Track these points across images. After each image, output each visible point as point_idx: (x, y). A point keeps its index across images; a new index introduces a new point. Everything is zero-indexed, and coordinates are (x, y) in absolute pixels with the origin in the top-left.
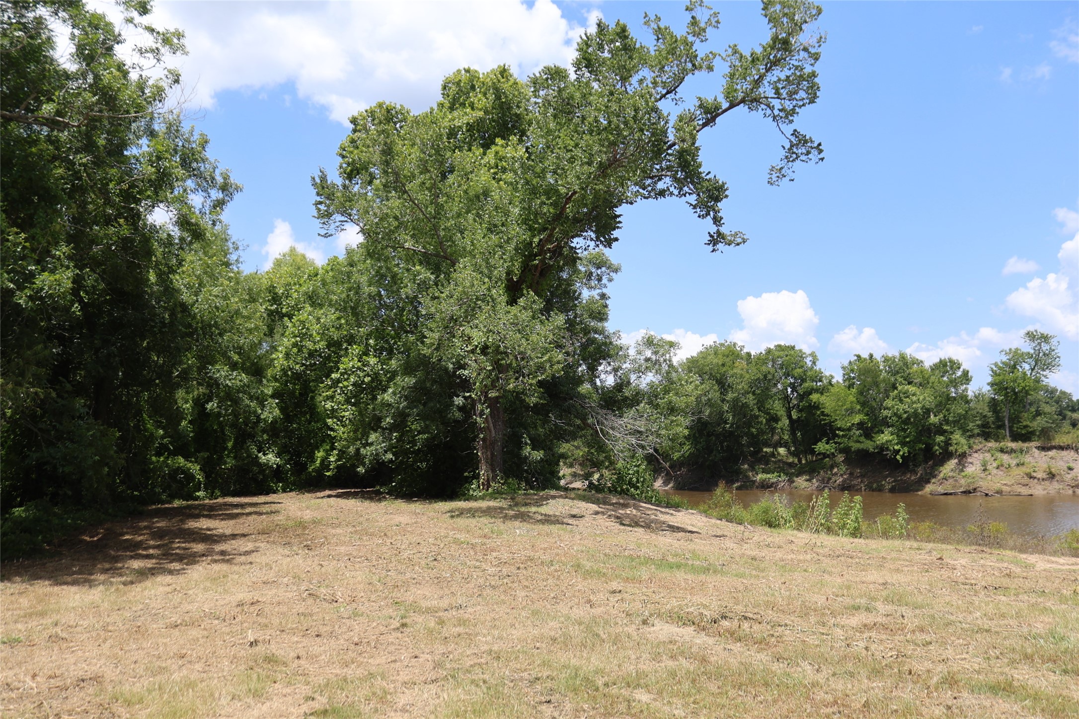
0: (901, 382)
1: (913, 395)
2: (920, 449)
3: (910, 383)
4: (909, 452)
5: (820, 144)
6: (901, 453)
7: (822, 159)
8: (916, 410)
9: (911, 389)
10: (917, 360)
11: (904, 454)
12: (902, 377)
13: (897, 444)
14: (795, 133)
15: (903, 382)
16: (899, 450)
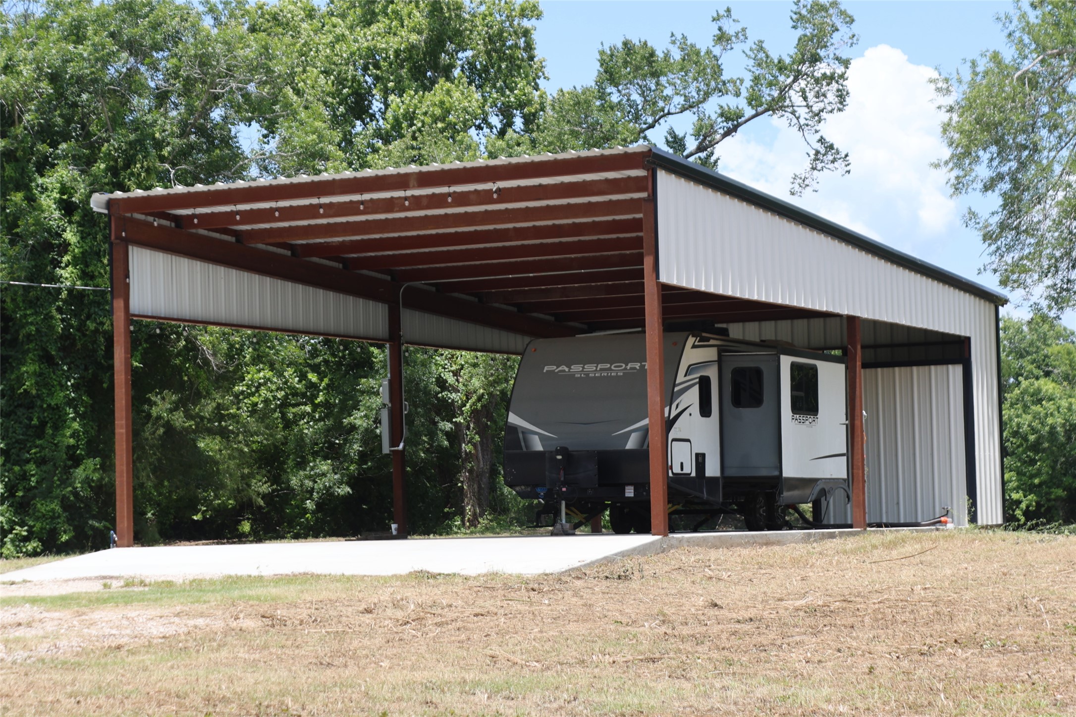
0: (1031, 372)
1: (1050, 399)
2: (1058, 499)
3: (1047, 374)
4: (1038, 503)
5: (847, 156)
6: (1023, 506)
7: (849, 172)
8: (1053, 427)
9: (1047, 386)
10: (1065, 329)
11: (1028, 507)
12: (1033, 362)
13: (1017, 489)
14: (821, 140)
15: (1036, 371)
16: (1018, 502)
